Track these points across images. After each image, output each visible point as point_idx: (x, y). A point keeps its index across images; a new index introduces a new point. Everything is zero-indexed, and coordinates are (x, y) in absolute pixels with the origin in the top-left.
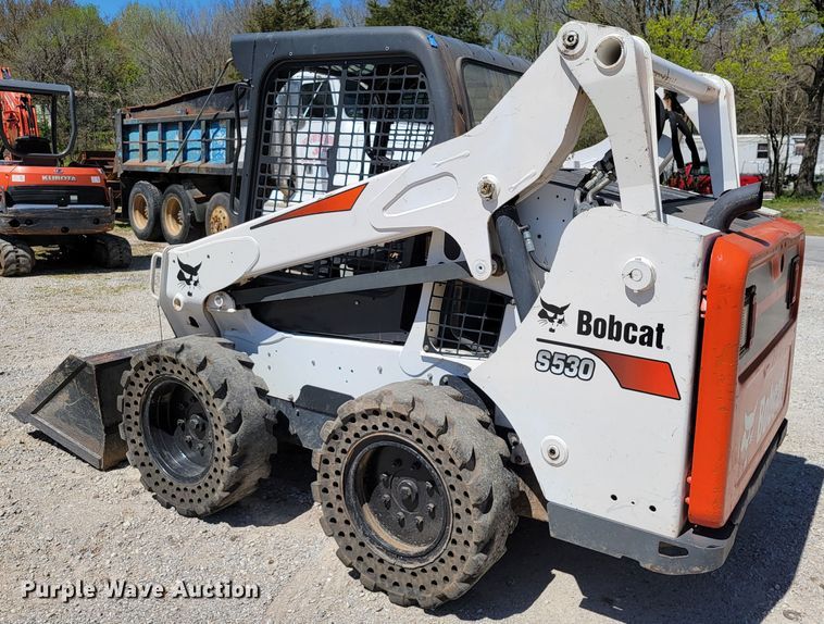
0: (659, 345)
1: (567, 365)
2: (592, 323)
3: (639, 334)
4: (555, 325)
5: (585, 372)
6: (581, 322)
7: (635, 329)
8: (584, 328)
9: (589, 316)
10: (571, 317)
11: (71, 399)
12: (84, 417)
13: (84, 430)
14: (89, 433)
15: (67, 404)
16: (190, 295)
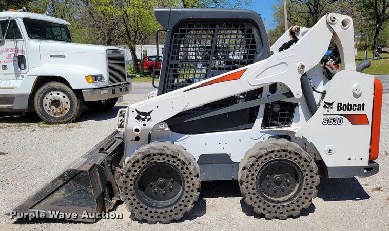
0: (363, 110)
1: (334, 121)
2: (342, 106)
3: (357, 107)
4: (329, 109)
5: (340, 122)
6: (338, 107)
7: (356, 106)
8: (340, 108)
9: (341, 104)
10: (335, 106)
11: (68, 192)
12: (79, 199)
13: (79, 206)
14: (84, 206)
15: (63, 196)
16: (145, 125)
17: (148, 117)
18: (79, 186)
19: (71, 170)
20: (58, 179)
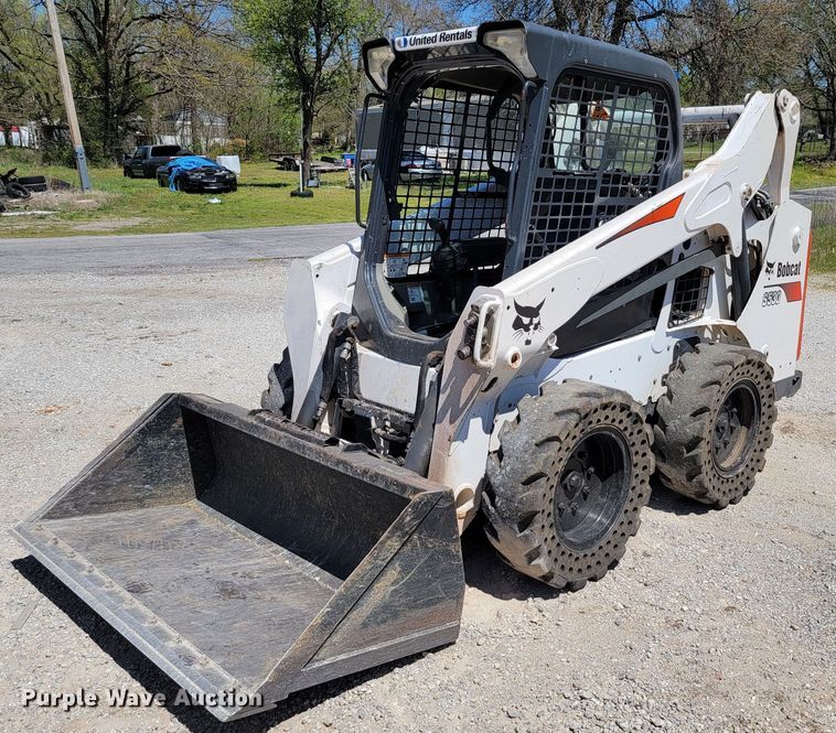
0: (799, 273)
2: (782, 269)
6: (778, 270)
8: (780, 272)
9: (781, 265)
11: (405, 570)
12: (430, 582)
13: (429, 604)
14: (439, 600)
15: (393, 588)
16: (528, 342)
17: (535, 321)
18: (431, 543)
19: (423, 499)
20: (388, 538)
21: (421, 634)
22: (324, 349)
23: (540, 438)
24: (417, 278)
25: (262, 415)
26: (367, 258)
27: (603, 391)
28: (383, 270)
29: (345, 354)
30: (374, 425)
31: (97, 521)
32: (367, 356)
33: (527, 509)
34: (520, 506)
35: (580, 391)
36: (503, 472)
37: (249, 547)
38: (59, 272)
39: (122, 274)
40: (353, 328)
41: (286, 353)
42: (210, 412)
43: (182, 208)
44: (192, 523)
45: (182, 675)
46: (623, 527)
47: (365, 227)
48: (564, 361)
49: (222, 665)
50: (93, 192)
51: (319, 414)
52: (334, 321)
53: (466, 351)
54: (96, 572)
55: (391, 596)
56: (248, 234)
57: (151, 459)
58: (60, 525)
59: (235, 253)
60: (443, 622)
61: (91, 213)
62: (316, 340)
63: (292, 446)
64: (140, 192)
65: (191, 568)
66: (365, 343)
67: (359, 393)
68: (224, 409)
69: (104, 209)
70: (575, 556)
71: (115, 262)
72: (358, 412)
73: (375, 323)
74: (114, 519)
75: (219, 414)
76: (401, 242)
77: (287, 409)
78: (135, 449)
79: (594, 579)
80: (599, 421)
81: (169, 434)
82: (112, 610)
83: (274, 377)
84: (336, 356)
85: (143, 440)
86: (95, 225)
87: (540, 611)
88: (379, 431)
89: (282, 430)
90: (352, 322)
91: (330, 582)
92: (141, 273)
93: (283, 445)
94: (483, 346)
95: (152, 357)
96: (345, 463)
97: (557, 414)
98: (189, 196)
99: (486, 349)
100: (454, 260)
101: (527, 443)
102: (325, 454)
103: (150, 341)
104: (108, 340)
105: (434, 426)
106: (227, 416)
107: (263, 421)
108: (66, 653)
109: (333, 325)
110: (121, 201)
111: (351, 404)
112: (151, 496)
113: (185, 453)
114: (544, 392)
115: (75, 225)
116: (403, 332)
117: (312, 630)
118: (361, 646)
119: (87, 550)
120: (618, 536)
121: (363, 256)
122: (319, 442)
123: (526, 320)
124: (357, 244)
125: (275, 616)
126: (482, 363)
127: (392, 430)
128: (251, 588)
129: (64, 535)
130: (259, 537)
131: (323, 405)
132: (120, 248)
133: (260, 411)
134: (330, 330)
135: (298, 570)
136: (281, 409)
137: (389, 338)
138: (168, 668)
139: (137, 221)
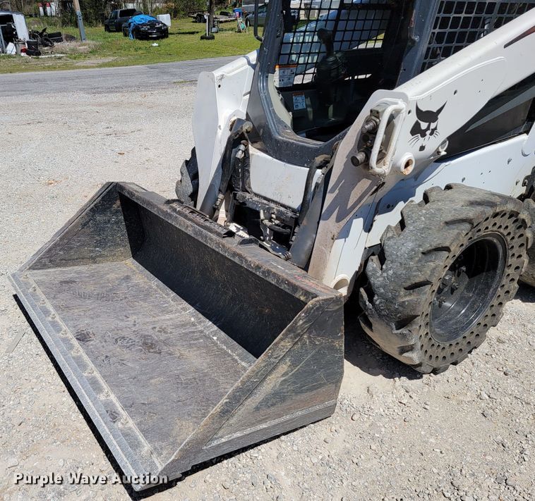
11: (294, 364)
12: (314, 372)
13: (311, 389)
14: (321, 386)
15: (284, 378)
16: (422, 148)
17: (433, 126)
18: (319, 341)
19: (316, 305)
20: (282, 339)
21: (304, 412)
22: (223, 150)
23: (427, 247)
24: (302, 87)
25: (174, 205)
26: (261, 70)
27: (498, 200)
28: (275, 80)
29: (240, 155)
30: (262, 216)
31: (64, 272)
32: (258, 156)
33: (408, 312)
34: (401, 309)
35: (472, 198)
36: (385, 275)
37: (166, 302)
38: (66, 92)
39: (100, 93)
40: (247, 132)
41: (194, 151)
42: (137, 199)
43: (136, 50)
44: (127, 278)
45: (107, 430)
46: (487, 319)
47: (261, 40)
48: (443, 165)
49: (139, 424)
50: (88, 42)
51: (218, 203)
52: (232, 126)
53: (361, 157)
54: (58, 319)
55: (281, 384)
56: (174, 66)
57: (99, 230)
58: (40, 274)
59: (166, 78)
60: (323, 402)
61: (86, 55)
62: (217, 142)
63: (196, 234)
64: (113, 40)
65: (122, 320)
66: (256, 145)
67: (250, 188)
68: (147, 198)
69: (93, 52)
70: (442, 346)
71: (96, 85)
72: (249, 205)
73: (266, 127)
74: (75, 272)
75: (144, 201)
76: (290, 54)
77: (194, 196)
78: (88, 222)
79: (455, 364)
80: (487, 228)
81: (111, 212)
82: (64, 356)
83: (185, 171)
84: (232, 156)
85: (93, 216)
86: (88, 62)
87: (407, 392)
88: (266, 222)
89: (189, 220)
90: (247, 126)
91: (224, 342)
92: (111, 92)
93: (190, 232)
94: (380, 152)
95: (113, 148)
96: (240, 256)
97: (447, 223)
98: (140, 42)
99: (382, 156)
100: (337, 68)
101: (413, 250)
102: (223, 246)
103: (112, 138)
104: (88, 135)
105: (318, 223)
106: (149, 203)
107: (175, 210)
108: (37, 378)
109: (231, 130)
110: (102, 47)
111: (244, 198)
112: (100, 256)
113: (123, 226)
114: (431, 199)
115: (77, 62)
116: (289, 136)
117: (212, 417)
118: (253, 424)
119: (54, 298)
120: (481, 327)
121: (257, 68)
122: (218, 234)
123: (424, 125)
124: (253, 56)
125: (182, 374)
126: (377, 169)
127: (277, 222)
128: (166, 343)
129: (40, 283)
130: (173, 294)
131: (221, 196)
132: (99, 76)
133: (174, 201)
134: (228, 134)
135: (200, 328)
136: (189, 196)
137: (277, 141)
138: (98, 421)
139: (110, 59)
